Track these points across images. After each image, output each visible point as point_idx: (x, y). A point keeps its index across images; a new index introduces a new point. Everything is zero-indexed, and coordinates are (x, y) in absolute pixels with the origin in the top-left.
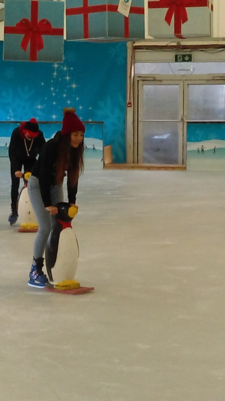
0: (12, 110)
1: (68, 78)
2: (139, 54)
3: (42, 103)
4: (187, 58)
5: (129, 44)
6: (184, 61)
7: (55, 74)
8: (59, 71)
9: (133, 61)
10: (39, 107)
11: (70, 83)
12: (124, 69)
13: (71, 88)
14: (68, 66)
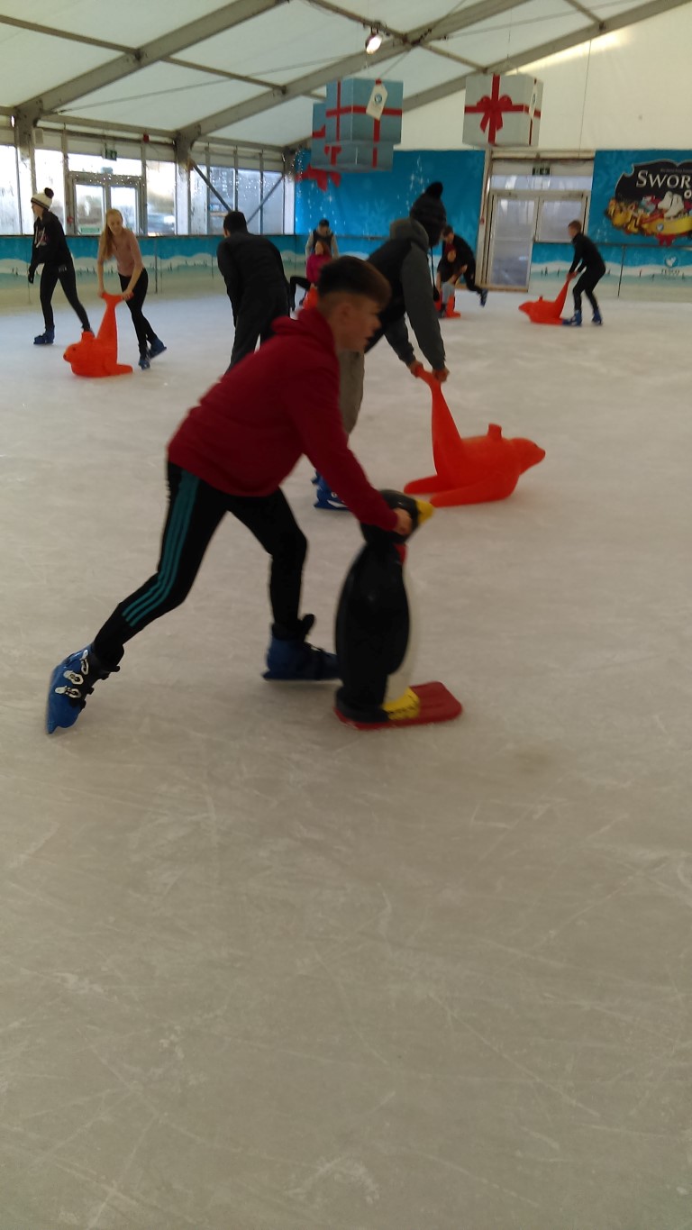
2: (497, 167)
4: (544, 172)
5: (487, 156)
6: (541, 173)
8: (416, 183)
9: (490, 173)
12: (480, 184)
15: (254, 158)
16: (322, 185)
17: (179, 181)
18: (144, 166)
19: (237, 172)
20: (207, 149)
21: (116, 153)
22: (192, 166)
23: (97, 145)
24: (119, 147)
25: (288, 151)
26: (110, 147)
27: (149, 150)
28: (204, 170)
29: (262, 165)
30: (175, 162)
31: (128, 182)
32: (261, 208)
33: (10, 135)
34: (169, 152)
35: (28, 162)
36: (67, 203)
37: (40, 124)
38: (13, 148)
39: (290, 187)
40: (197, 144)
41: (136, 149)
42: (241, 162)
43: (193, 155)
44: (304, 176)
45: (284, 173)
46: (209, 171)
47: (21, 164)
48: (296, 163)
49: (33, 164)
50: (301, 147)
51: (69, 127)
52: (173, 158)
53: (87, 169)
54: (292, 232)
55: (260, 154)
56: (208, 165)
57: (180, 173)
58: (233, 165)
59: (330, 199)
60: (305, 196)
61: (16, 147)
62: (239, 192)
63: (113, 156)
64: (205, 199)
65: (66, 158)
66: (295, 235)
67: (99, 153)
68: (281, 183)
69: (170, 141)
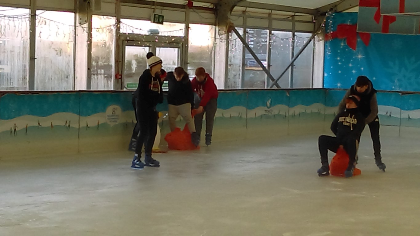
0: (398, 80)
16: (351, 44)
17: (218, 41)
18: (187, 28)
19: (270, 33)
20: (244, 12)
21: (163, 17)
22: (231, 29)
24: (165, 13)
25: (320, 13)
26: (158, 12)
27: (193, 14)
28: (241, 32)
29: (294, 26)
30: (215, 25)
31: (171, 42)
32: (292, 65)
34: (209, 15)
35: (86, 25)
36: (117, 61)
38: (73, 14)
39: (320, 45)
40: (236, 8)
41: (181, 14)
42: (275, 24)
43: (233, 19)
44: (335, 36)
45: (314, 32)
46: (245, 32)
47: (79, 29)
48: (326, 24)
49: (90, 28)
50: (331, 9)
52: (213, 21)
53: (136, 32)
54: (321, 87)
55: (293, 16)
56: (245, 27)
57: (220, 35)
58: (267, 26)
59: (360, 56)
60: (335, 53)
61: (75, 13)
62: (272, 51)
63: (161, 20)
64: (241, 57)
65: (119, 22)
66: (323, 89)
67: (147, 16)
68: (312, 42)
69: (211, 7)
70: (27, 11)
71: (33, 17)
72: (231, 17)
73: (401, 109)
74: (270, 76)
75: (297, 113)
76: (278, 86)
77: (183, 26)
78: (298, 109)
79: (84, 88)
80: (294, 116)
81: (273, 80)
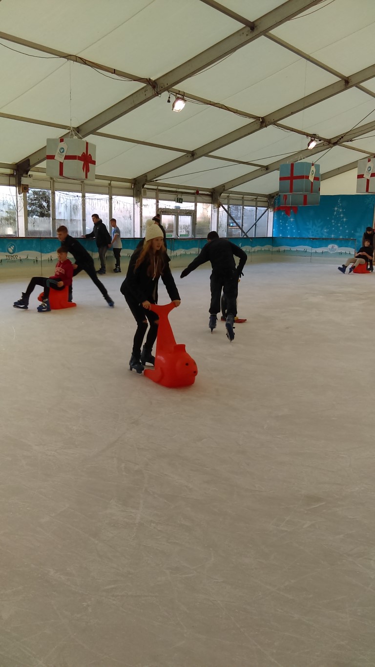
1: (342, 215)
3: (327, 228)
7: (335, 213)
8: (338, 212)
10: (325, 231)
11: (343, 218)
13: (343, 221)
14: (343, 209)
15: (252, 200)
16: (287, 213)
17: (213, 212)
18: (196, 205)
19: (243, 208)
20: (228, 196)
21: (182, 199)
22: (220, 205)
23: (173, 196)
24: (184, 197)
25: (271, 197)
26: (179, 197)
27: (199, 198)
28: (226, 207)
29: (256, 204)
30: (212, 204)
31: (187, 213)
32: (255, 224)
33: (131, 192)
34: (209, 198)
35: (139, 204)
37: (145, 186)
38: (132, 198)
39: (271, 214)
40: (222, 194)
41: (193, 198)
42: (246, 203)
43: (221, 200)
44: (279, 209)
45: (268, 207)
46: (229, 207)
47: (136, 206)
48: (275, 203)
49: (141, 205)
50: (277, 194)
51: (160, 188)
52: (211, 201)
53: (167, 207)
54: (271, 236)
55: (256, 198)
56: (228, 204)
57: (214, 209)
58: (241, 204)
59: (292, 220)
60: (279, 219)
61: (134, 197)
62: (244, 217)
63: (181, 201)
64: (226, 221)
65: (158, 202)
66: (272, 237)
67: (174, 199)
68: (267, 212)
69: (210, 193)
70: (108, 196)
71: (111, 199)
72: (220, 199)
73: (312, 247)
74: (243, 231)
75: (256, 250)
76: (247, 236)
77: (193, 204)
78: (257, 248)
79: (139, 237)
80: (254, 252)
81: (244, 233)
